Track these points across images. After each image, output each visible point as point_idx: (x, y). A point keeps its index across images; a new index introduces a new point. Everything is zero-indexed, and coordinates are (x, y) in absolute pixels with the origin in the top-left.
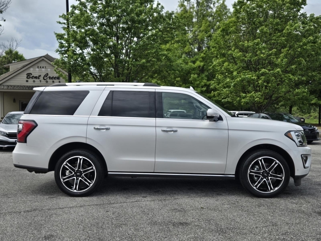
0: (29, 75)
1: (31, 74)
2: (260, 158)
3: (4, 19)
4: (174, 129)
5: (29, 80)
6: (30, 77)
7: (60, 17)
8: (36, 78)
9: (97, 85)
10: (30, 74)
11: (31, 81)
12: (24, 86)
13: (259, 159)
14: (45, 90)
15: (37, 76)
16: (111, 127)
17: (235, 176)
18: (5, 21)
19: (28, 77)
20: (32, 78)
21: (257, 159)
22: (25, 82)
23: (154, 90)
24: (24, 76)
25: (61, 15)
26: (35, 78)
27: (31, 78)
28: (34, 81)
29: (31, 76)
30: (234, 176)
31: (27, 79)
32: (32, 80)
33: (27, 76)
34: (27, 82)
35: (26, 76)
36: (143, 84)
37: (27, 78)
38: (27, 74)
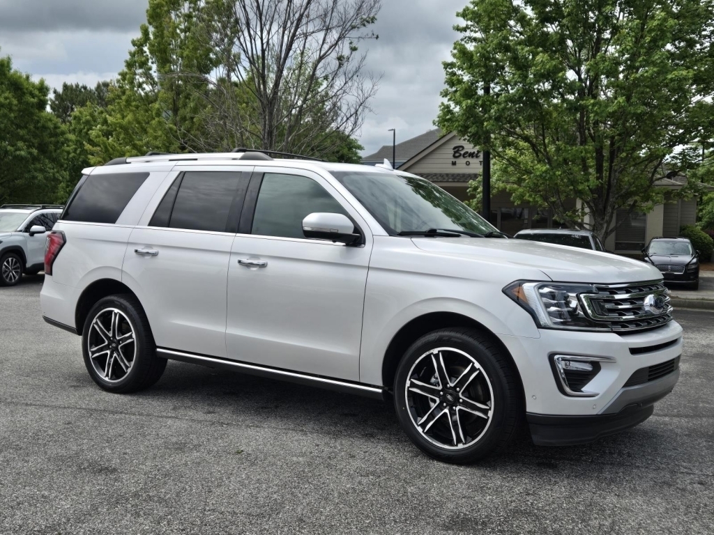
0: (458, 150)
1: (463, 148)
2: (435, 351)
3: (376, 34)
4: (261, 261)
5: (458, 161)
6: (460, 155)
7: (458, 15)
8: (473, 157)
9: (170, 160)
10: (461, 149)
11: (461, 161)
12: (447, 175)
13: (431, 351)
14: (92, 173)
15: (474, 153)
16: (162, 252)
17: (383, 391)
18: (377, 37)
19: (457, 155)
20: (464, 157)
21: (428, 353)
22: (450, 165)
23: (250, 169)
24: (449, 151)
25: (461, 11)
26: (469, 156)
27: (462, 157)
28: (468, 164)
29: (462, 152)
30: (380, 391)
31: (454, 160)
32: (464, 161)
33: (455, 152)
34: (454, 167)
35: (452, 152)
36: (241, 154)
37: (454, 156)
38: (454, 148)
